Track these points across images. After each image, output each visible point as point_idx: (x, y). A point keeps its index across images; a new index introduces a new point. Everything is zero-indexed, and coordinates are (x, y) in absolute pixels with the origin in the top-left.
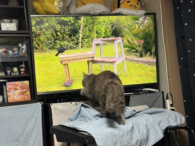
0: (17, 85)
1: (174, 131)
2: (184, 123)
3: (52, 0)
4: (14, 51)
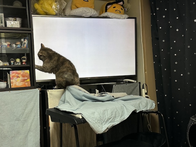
0: (19, 74)
1: (147, 115)
2: (154, 108)
3: (50, 3)
4: (17, 45)
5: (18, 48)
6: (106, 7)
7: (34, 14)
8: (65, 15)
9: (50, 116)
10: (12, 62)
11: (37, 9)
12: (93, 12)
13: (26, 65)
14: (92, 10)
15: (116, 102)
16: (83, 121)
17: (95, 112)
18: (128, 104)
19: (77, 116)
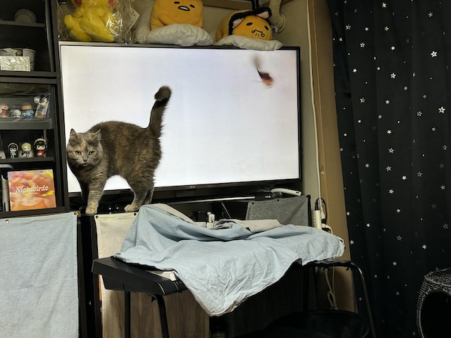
0: (28, 178)
1: (326, 270)
2: (341, 255)
3: (101, 14)
4: (25, 111)
5: (26, 117)
6: (231, 24)
7: (64, 39)
8: (137, 43)
9: (101, 276)
10: (13, 151)
11: (71, 29)
12: (202, 36)
13: (46, 158)
14: (198, 31)
15: (256, 242)
16: (179, 287)
17: (205, 267)
18: (281, 246)
19: (164, 275)
